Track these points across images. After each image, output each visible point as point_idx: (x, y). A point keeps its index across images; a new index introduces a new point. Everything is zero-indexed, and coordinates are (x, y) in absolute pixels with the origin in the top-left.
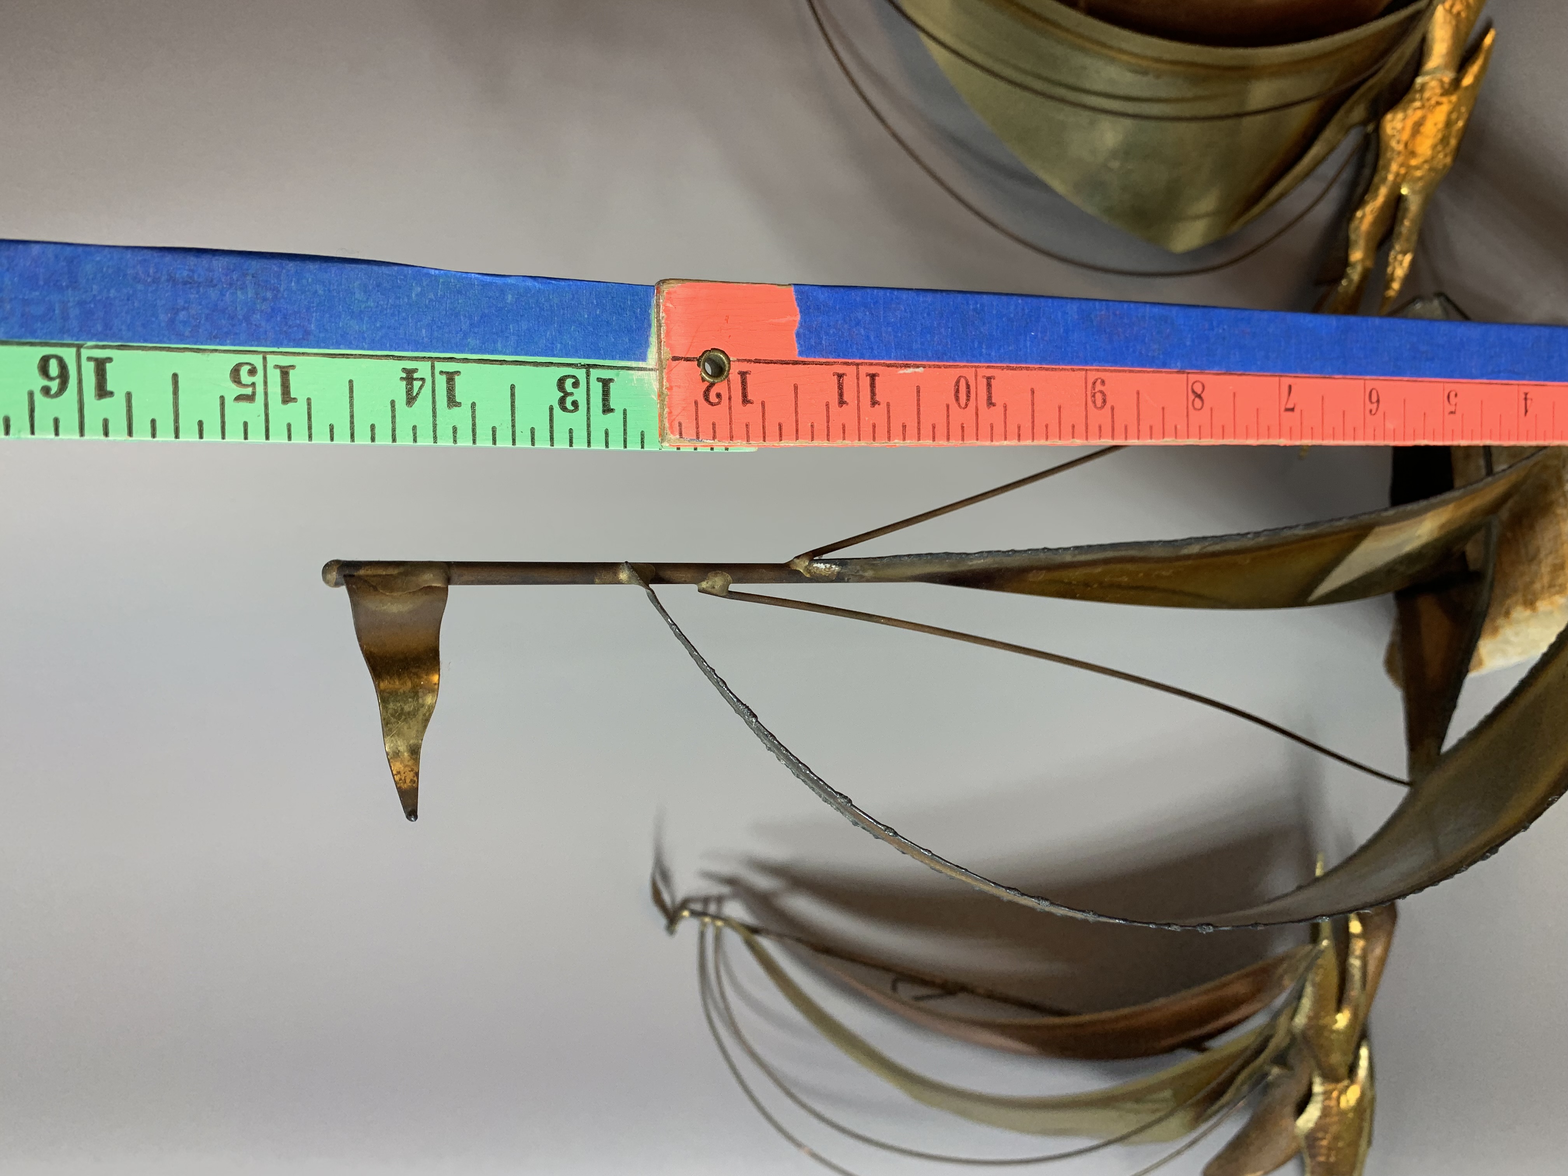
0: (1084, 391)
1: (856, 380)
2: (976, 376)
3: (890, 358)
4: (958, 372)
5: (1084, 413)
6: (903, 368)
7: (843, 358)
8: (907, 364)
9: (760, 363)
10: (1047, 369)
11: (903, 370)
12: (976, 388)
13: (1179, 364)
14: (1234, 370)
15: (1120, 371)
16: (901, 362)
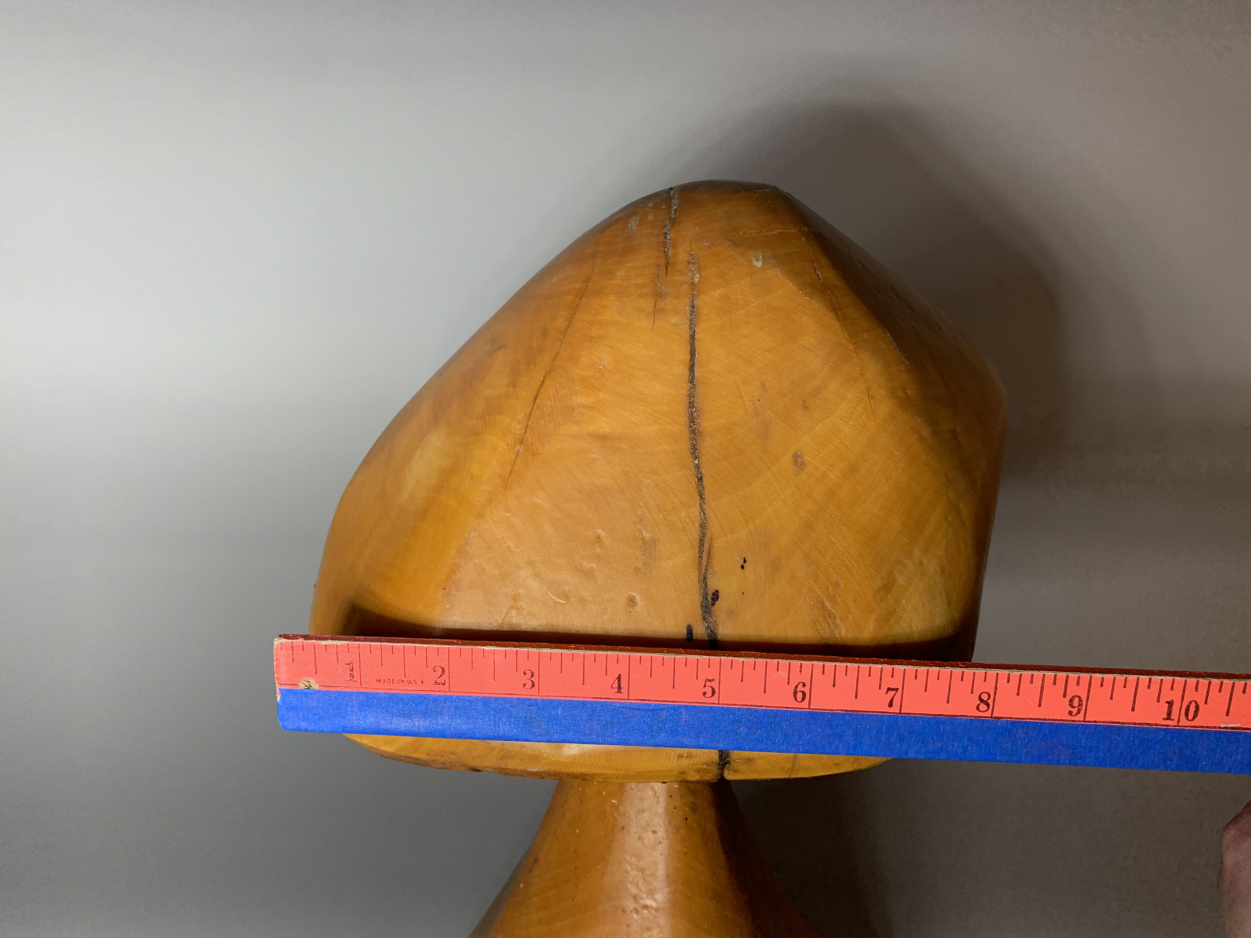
0: (1088, 709)
2: (1179, 721)
4: (1192, 723)
5: (1090, 694)
6: (1236, 727)
8: (1233, 729)
13: (997, 723)
14: (947, 718)
15: (1053, 720)
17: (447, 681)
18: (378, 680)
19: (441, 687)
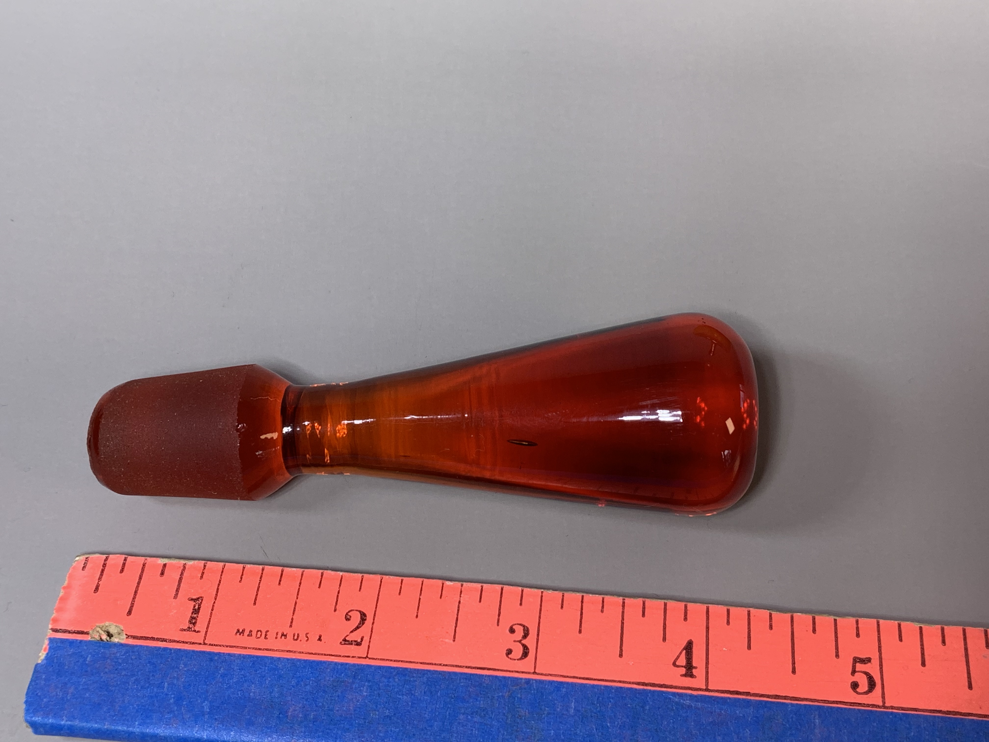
17: (367, 639)
18: (238, 631)
19: (352, 650)
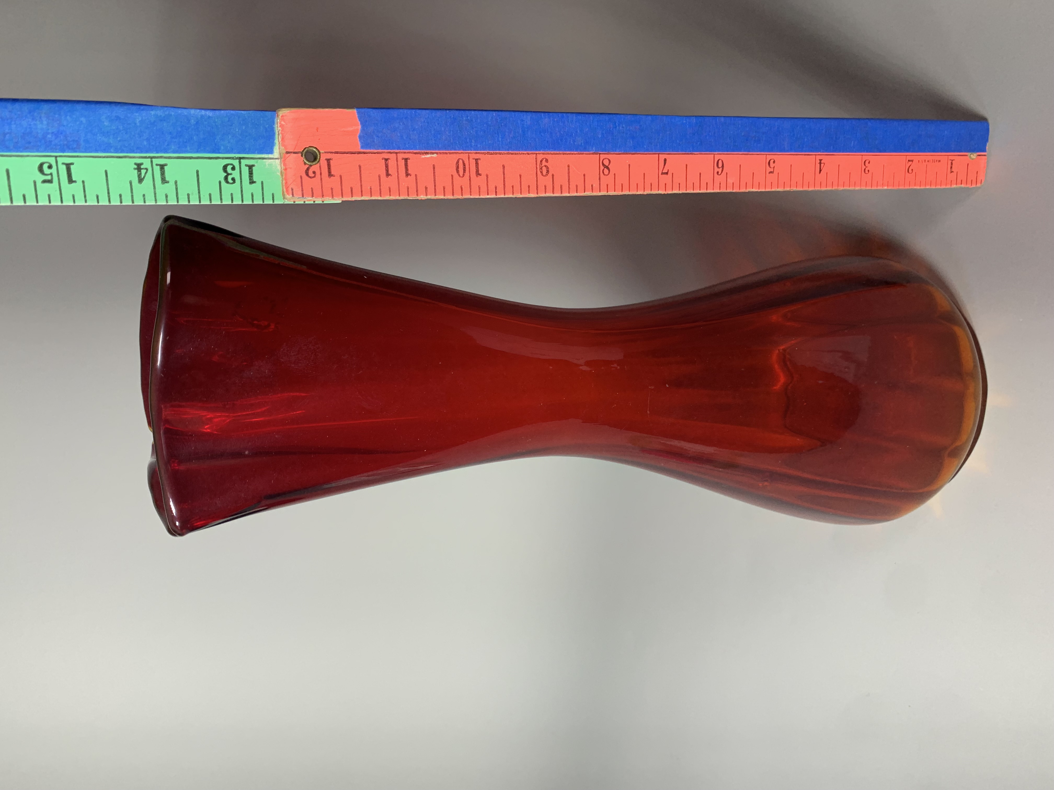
0: (535, 165)
1: (396, 162)
2: (469, 158)
3: (416, 149)
4: (458, 156)
5: (536, 178)
6: (424, 154)
7: (388, 149)
8: (426, 152)
9: (338, 153)
10: (512, 154)
11: (424, 156)
12: (469, 165)
13: (594, 148)
14: (629, 152)
15: (557, 154)
16: (423, 151)
17: (907, 163)
18: (940, 162)
19: (910, 158)
